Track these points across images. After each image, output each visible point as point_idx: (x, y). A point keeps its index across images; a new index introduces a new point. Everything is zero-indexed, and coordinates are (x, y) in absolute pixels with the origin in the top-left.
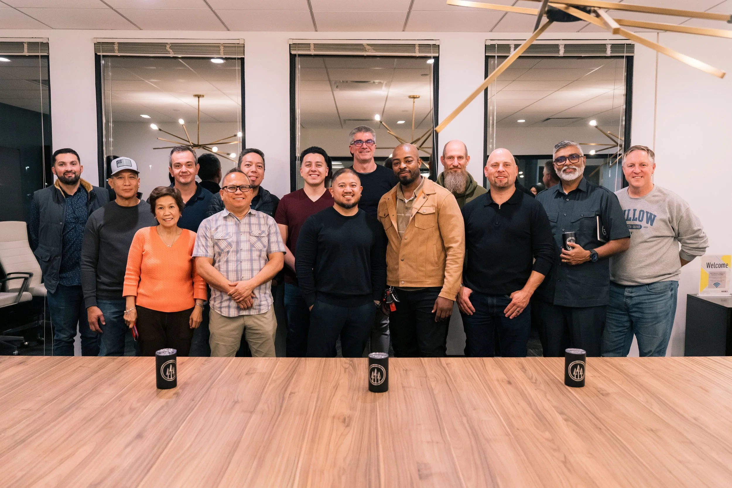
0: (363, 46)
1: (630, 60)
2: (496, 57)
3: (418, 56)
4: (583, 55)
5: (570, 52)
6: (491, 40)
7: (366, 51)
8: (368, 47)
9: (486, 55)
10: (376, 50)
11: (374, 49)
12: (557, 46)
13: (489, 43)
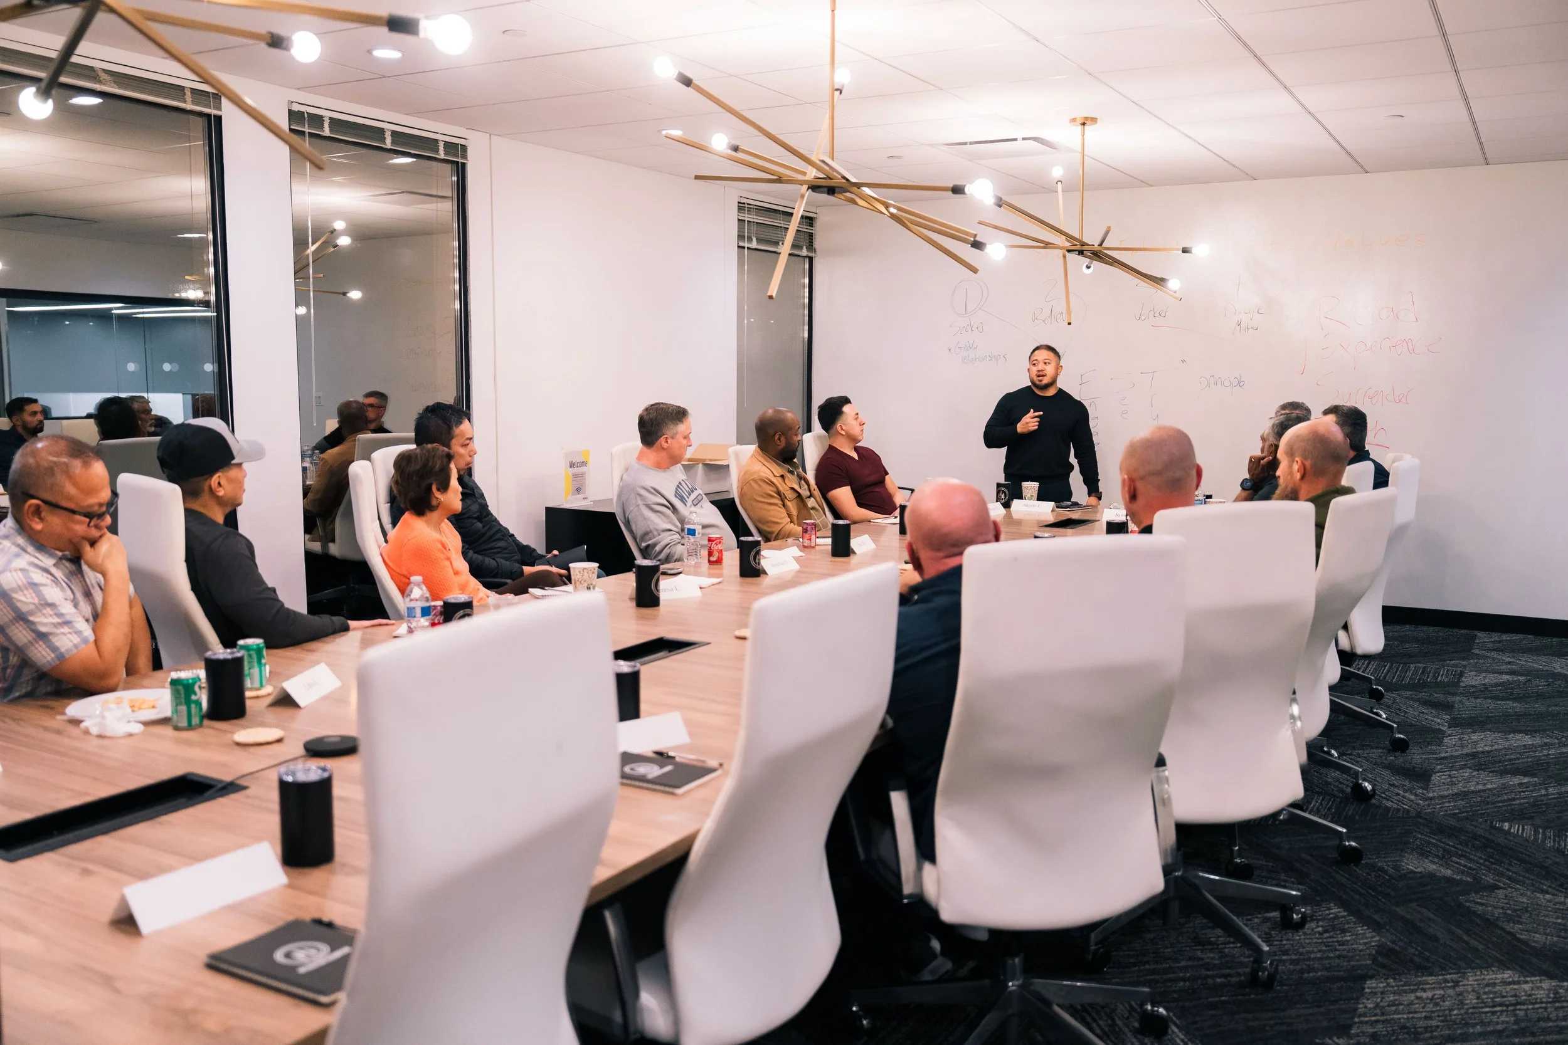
0: (94, 71)
1: (461, 171)
2: (307, 135)
3: (189, 109)
4: (413, 152)
5: (400, 144)
6: (299, 103)
7: (100, 82)
8: (103, 76)
9: (292, 127)
10: (121, 85)
11: (115, 82)
12: (382, 131)
13: (296, 108)
